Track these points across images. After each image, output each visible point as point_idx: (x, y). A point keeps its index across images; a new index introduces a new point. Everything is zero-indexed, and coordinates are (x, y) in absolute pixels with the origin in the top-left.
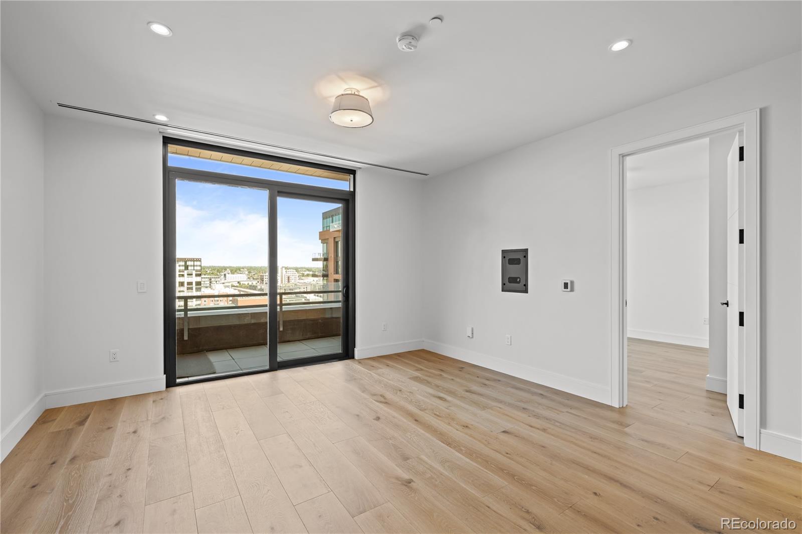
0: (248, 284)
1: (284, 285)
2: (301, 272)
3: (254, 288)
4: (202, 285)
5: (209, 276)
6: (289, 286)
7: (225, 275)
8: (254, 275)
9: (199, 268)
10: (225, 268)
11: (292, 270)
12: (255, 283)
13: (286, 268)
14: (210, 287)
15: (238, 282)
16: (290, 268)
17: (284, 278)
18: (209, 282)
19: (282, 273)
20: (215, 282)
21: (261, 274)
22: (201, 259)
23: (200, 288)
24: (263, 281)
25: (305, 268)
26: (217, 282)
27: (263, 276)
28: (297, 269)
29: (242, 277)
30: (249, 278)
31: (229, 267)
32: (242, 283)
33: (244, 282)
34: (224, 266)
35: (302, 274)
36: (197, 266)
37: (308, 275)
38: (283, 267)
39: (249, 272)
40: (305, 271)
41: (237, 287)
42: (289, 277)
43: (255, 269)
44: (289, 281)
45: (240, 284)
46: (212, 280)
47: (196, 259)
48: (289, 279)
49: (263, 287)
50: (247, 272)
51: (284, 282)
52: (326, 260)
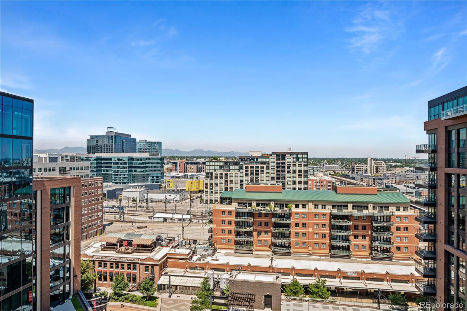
0: (341, 173)
1: (373, 175)
2: (389, 164)
3: (347, 176)
4: (308, 173)
5: (312, 166)
6: (378, 176)
7: (323, 165)
8: (346, 165)
9: (306, 160)
10: (323, 160)
11: (380, 162)
12: (347, 172)
13: (375, 160)
14: (313, 175)
15: (334, 171)
16: (379, 160)
17: (372, 169)
18: (312, 171)
19: (371, 164)
20: (317, 171)
21: (353, 165)
22: (307, 152)
23: (307, 175)
24: (354, 170)
25: (392, 159)
26: (319, 171)
27: (354, 166)
28: (384, 160)
29: (337, 167)
30: (342, 168)
31: (327, 159)
32: (336, 172)
33: (338, 172)
34: (322, 158)
35: (390, 165)
36: (305, 158)
37: (396, 166)
38: (372, 159)
39: (342, 163)
40: (392, 163)
41: (333, 175)
42: (377, 168)
43: (348, 160)
44: (377, 171)
45: (335, 173)
46: (315, 169)
47: (304, 152)
48: (377, 170)
49: (354, 176)
50: (340, 163)
51: (372, 173)
52: (434, 151)
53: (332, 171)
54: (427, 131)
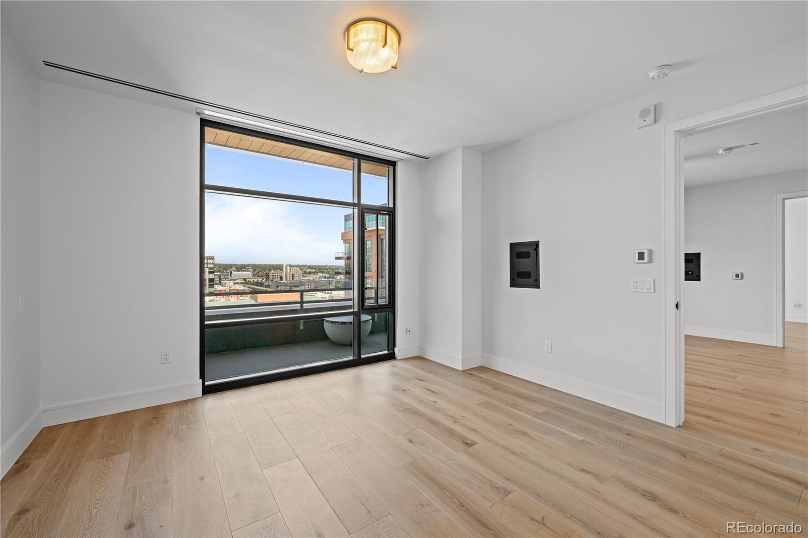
0: (254, 281)
1: (289, 282)
2: (304, 270)
3: (261, 284)
4: (215, 282)
5: (219, 274)
6: (294, 283)
7: (231, 273)
8: (259, 272)
9: (212, 266)
10: (230, 266)
11: (296, 268)
12: (260, 280)
13: (291, 266)
14: (220, 284)
15: (244, 280)
16: (294, 266)
17: (288, 275)
18: (218, 280)
19: (286, 270)
20: (224, 279)
21: (266, 272)
22: (214, 257)
23: (213, 285)
24: (269, 278)
25: (306, 266)
26: (227, 279)
27: (269, 273)
28: (298, 266)
29: (248, 274)
30: (254, 275)
31: (235, 265)
32: (248, 280)
33: (251, 280)
34: (229, 264)
35: (304, 271)
36: (210, 264)
37: (310, 273)
38: (287, 265)
39: (254, 270)
40: (307, 269)
41: (243, 283)
42: (293, 275)
43: (259, 266)
44: (293, 278)
45: (246, 281)
46: (222, 277)
47: (210, 257)
48: (293, 276)
49: (270, 283)
50: (252, 270)
51: (288, 280)
52: (349, 258)
53: (242, 280)
54: (344, 240)
